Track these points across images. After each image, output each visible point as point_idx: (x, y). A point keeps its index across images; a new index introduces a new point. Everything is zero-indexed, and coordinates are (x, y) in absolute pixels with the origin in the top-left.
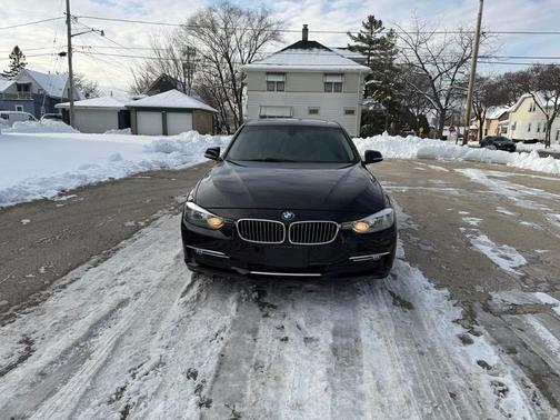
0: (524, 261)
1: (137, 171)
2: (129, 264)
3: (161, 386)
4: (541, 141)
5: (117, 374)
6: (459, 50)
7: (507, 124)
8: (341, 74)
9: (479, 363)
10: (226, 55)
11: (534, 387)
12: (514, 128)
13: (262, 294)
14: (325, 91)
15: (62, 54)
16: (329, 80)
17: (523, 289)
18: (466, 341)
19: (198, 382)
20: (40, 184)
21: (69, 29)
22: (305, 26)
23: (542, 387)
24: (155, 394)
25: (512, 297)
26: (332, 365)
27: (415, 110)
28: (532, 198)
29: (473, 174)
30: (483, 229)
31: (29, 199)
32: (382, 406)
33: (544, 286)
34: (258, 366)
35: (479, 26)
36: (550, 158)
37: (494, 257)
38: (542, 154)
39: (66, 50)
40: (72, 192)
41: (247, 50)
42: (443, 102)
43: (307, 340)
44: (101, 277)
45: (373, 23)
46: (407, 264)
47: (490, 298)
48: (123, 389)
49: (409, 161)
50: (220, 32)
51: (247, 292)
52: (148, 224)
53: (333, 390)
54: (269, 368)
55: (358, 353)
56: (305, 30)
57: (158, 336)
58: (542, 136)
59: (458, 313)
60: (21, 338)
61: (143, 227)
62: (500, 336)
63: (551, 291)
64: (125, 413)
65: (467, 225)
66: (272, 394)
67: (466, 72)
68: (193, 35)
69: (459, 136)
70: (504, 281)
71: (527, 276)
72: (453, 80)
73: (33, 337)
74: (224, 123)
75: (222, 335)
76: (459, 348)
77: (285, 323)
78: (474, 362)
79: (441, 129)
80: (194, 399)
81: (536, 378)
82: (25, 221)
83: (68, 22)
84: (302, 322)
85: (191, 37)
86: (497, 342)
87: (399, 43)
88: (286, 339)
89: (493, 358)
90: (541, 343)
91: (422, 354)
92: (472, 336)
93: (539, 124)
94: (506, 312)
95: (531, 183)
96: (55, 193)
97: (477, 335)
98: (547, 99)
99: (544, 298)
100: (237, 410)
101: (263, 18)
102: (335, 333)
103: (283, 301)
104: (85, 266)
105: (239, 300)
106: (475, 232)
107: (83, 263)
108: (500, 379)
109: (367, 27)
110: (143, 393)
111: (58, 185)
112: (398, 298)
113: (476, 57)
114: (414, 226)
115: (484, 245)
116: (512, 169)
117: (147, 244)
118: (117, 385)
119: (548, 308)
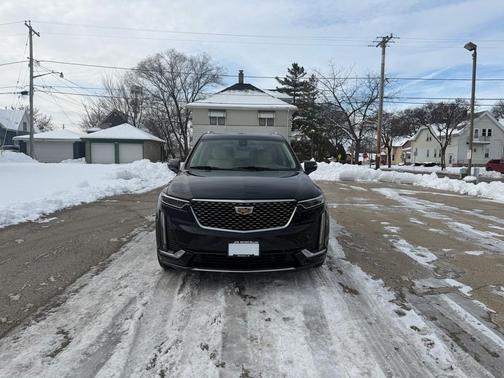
0: (435, 258)
1: (103, 196)
2: (125, 271)
3: (184, 356)
4: (438, 165)
5: (146, 350)
6: (368, 92)
7: (409, 151)
8: (272, 111)
9: (412, 327)
10: (172, 95)
11: (451, 340)
12: (416, 154)
13: (242, 289)
14: (260, 125)
15: (24, 93)
16: (263, 116)
17: (436, 277)
18: (401, 314)
19: (211, 352)
20: (23, 209)
21: (32, 72)
22: (241, 72)
23: (457, 340)
24: (182, 361)
25: (429, 283)
26: (308, 335)
27: (334, 141)
28: (435, 210)
29: (387, 192)
30: (402, 235)
31: (16, 222)
32: (350, 358)
33: (451, 274)
34: (253, 339)
35: (383, 74)
36: (446, 178)
37: (413, 255)
38: (440, 175)
39: (28, 89)
40: (51, 215)
41: (190, 91)
42: (357, 133)
43: (285, 319)
44: (105, 282)
45: (297, 70)
46: (348, 262)
47: (413, 284)
48: (154, 360)
49: (334, 183)
50: (167, 74)
51: (230, 288)
52: (129, 240)
53: (313, 351)
54: (261, 339)
55: (325, 326)
56: (241, 75)
57: (169, 322)
58: (438, 160)
59: (392, 295)
60: (57, 331)
61: (126, 242)
62: (424, 310)
63: (456, 277)
64: (162, 374)
65: (389, 233)
66: (268, 356)
67: (375, 109)
68: (142, 77)
69: (372, 161)
70: (422, 272)
71: (438, 268)
72: (365, 116)
73: (66, 329)
74: (170, 152)
75: (219, 319)
76: (396, 319)
77: (265, 308)
78: (408, 327)
79: (357, 156)
80: (211, 363)
81: (452, 335)
82: (19, 241)
83: (31, 65)
84: (278, 307)
85: (141, 79)
86: (422, 313)
87: (320, 86)
88: (269, 320)
89: (421, 323)
90: (453, 312)
91: (371, 324)
92: (404, 311)
93: (435, 151)
94: (426, 294)
95: (434, 199)
96: (37, 216)
97: (409, 309)
98: (440, 130)
99: (452, 283)
100: (246, 367)
101: (204, 64)
102: (305, 313)
103: (260, 293)
104: (89, 274)
105: (226, 293)
106: (395, 238)
107: (85, 272)
108: (428, 337)
109: (292, 73)
110: (172, 361)
111: (38, 209)
112: (347, 287)
113: (382, 97)
114: (348, 234)
115: (404, 247)
116: (418, 188)
117: (135, 255)
118: (149, 357)
119: (455, 289)
